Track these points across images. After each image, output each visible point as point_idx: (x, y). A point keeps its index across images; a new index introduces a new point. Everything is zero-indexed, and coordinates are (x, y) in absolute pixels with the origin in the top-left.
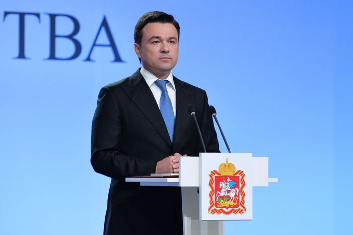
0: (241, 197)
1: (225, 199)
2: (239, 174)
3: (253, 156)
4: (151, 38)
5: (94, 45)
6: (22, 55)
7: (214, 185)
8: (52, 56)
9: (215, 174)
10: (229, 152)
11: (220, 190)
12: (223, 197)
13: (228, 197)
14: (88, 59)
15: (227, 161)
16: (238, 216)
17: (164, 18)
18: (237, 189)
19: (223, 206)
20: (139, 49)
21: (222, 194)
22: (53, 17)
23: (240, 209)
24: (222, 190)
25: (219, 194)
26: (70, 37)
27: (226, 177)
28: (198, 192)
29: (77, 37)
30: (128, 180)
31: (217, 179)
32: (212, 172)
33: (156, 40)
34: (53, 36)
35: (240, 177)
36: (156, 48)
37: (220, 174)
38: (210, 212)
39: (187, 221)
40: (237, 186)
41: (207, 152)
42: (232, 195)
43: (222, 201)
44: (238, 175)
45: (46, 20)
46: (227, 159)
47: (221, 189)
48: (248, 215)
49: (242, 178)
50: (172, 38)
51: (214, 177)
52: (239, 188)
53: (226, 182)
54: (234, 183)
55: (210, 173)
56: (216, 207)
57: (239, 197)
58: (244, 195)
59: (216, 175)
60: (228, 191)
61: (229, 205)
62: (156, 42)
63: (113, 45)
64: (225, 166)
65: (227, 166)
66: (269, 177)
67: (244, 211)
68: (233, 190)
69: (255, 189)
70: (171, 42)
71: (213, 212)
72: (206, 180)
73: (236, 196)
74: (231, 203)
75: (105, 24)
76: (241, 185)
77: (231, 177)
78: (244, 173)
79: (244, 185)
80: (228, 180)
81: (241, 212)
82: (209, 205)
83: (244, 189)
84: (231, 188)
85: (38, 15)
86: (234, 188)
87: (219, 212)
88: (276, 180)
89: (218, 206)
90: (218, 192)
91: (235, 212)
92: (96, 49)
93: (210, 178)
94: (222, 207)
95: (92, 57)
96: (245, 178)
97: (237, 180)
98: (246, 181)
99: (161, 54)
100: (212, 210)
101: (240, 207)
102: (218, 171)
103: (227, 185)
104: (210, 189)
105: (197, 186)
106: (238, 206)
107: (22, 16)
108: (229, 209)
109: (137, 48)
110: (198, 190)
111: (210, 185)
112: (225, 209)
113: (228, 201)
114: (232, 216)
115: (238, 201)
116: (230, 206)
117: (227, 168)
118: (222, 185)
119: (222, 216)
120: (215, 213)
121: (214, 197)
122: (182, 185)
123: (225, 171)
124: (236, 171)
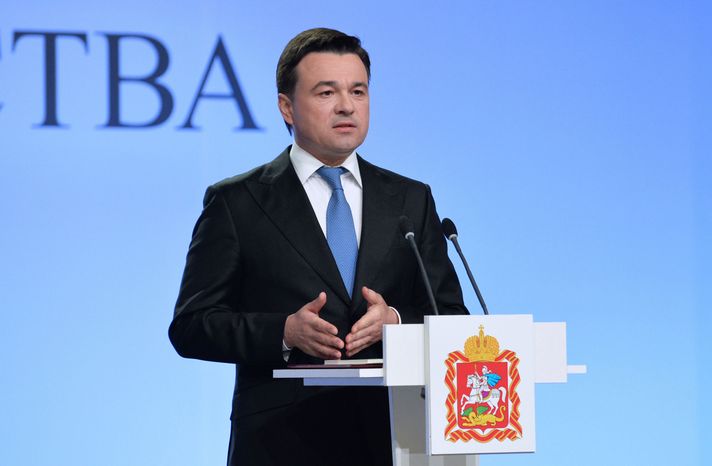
0: (510, 404)
1: (480, 410)
2: (507, 358)
3: (535, 321)
4: (317, 86)
5: (200, 95)
6: (51, 120)
7: (455, 382)
8: (114, 120)
9: (456, 359)
10: (486, 313)
11: (468, 391)
12: (474, 407)
13: (486, 405)
14: (188, 125)
15: (482, 333)
16: (507, 445)
17: (342, 43)
18: (502, 389)
19: (474, 424)
20: (287, 105)
21: (473, 400)
22: (113, 41)
23: (510, 430)
24: (473, 392)
25: (465, 400)
26: (151, 80)
27: (480, 365)
28: (423, 396)
29: (165, 80)
30: (278, 374)
31: (462, 370)
32: (450, 355)
33: (327, 88)
34: (115, 80)
35: (509, 364)
36: (328, 105)
37: (467, 360)
38: (449, 437)
39: (400, 457)
40: (502, 383)
41: (440, 314)
42: (493, 401)
43: (472, 414)
44: (505, 360)
45: (100, 47)
46: (481, 328)
47: (470, 389)
48: (526, 441)
49: (513, 366)
50: (358, 85)
51: (455, 365)
52: (506, 388)
53: (481, 374)
54: (496, 376)
55: (447, 357)
56: (460, 425)
57: (506, 404)
58: (518, 401)
59: (459, 361)
60: (485, 394)
61: (488, 422)
62: (328, 93)
63: (237, 94)
64: (478, 342)
65: (482, 341)
66: (569, 363)
67: (518, 435)
68: (495, 391)
69: (540, 389)
70: (357, 92)
71: (455, 437)
72: (439, 371)
73: (500, 403)
74: (492, 418)
75: (220, 52)
76: (510, 381)
77: (490, 365)
78: (517, 356)
79: (517, 380)
80: (485, 370)
81: (512, 436)
82: (447, 423)
83: (517, 389)
84: (491, 388)
85: (83, 37)
86: (497, 386)
87: (467, 437)
88: (582, 369)
89: (465, 424)
90: (464, 396)
91: (500, 437)
92: (204, 104)
93: (446, 368)
94: (474, 427)
95: (196, 121)
96: (518, 367)
97: (502, 370)
98: (520, 372)
99: (337, 117)
100: (453, 434)
101: (510, 426)
102: (463, 353)
103: (482, 381)
104: (448, 391)
105: (422, 384)
106: (505, 423)
107: (50, 39)
108: (488, 431)
109: (284, 103)
110: (422, 392)
111: (448, 381)
112: (479, 431)
113: (485, 413)
114: (494, 445)
115: (506, 413)
116: (489, 425)
117: (482, 345)
118: (472, 380)
119: (472, 446)
120: (458, 438)
121: (455, 406)
122: (389, 383)
123: (477, 352)
124: (501, 352)
